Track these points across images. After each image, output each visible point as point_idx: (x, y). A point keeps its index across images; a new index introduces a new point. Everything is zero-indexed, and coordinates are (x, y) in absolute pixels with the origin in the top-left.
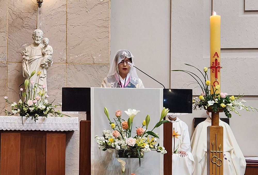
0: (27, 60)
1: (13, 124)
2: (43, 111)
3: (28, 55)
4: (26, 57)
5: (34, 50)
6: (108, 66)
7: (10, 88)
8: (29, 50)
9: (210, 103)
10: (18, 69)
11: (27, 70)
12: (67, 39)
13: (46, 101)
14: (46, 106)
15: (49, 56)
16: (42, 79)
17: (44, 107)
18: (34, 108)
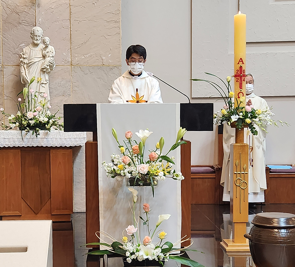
0: (25, 64)
1: (11, 140)
2: (45, 124)
3: (26, 57)
4: (24, 60)
5: (33, 51)
6: (120, 68)
7: (7, 96)
8: (27, 51)
9: (234, 118)
10: (15, 73)
11: (26, 75)
12: (71, 37)
13: (48, 113)
14: (48, 118)
15: (51, 58)
16: (44, 85)
17: (46, 120)
18: (35, 120)
